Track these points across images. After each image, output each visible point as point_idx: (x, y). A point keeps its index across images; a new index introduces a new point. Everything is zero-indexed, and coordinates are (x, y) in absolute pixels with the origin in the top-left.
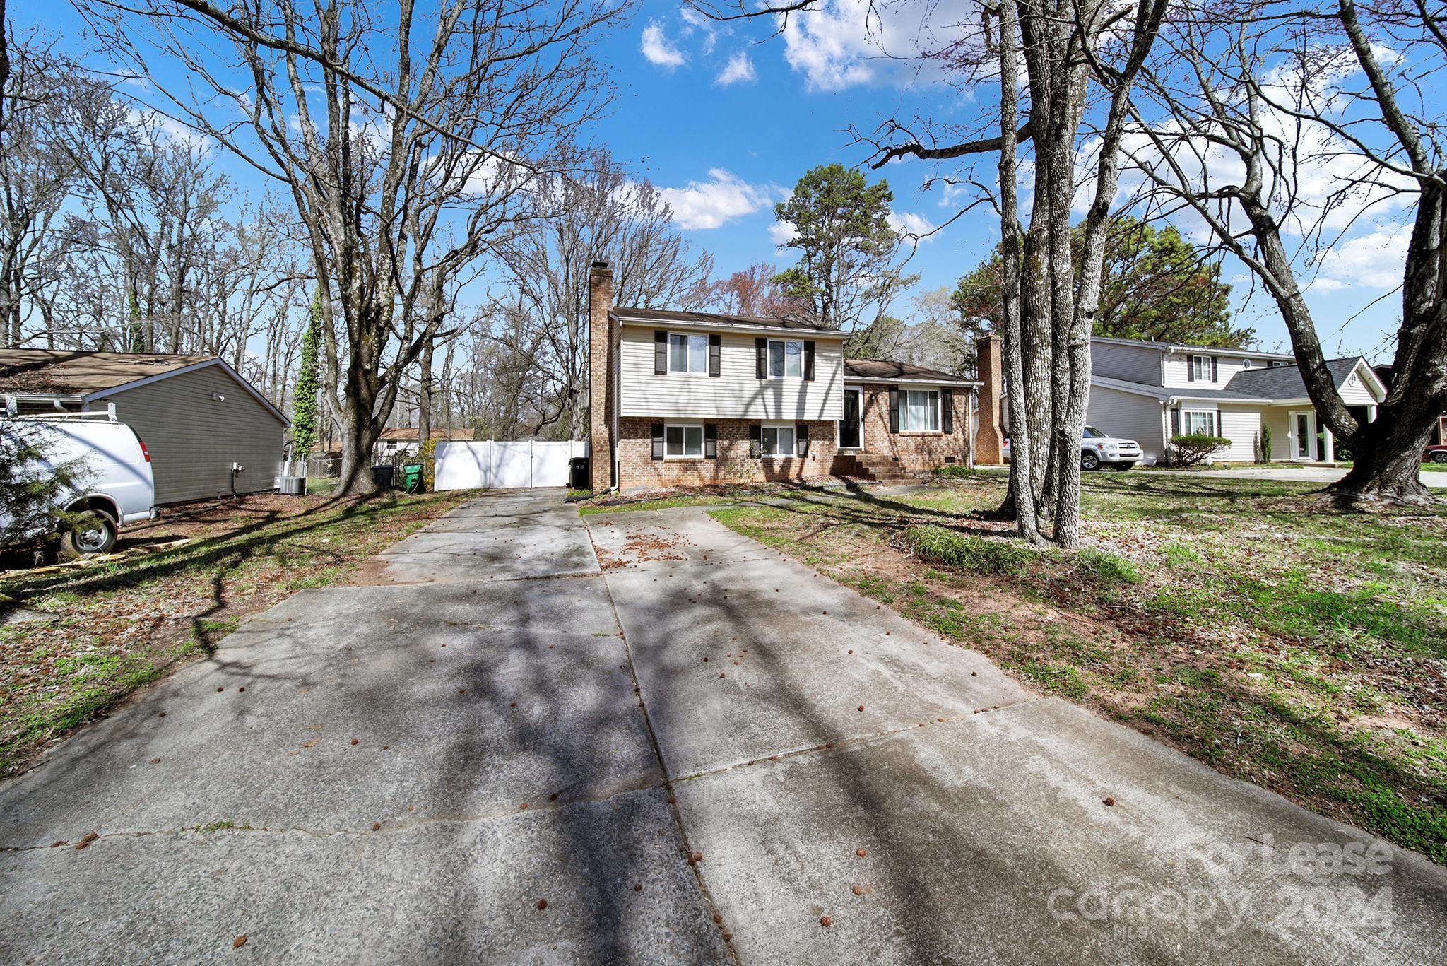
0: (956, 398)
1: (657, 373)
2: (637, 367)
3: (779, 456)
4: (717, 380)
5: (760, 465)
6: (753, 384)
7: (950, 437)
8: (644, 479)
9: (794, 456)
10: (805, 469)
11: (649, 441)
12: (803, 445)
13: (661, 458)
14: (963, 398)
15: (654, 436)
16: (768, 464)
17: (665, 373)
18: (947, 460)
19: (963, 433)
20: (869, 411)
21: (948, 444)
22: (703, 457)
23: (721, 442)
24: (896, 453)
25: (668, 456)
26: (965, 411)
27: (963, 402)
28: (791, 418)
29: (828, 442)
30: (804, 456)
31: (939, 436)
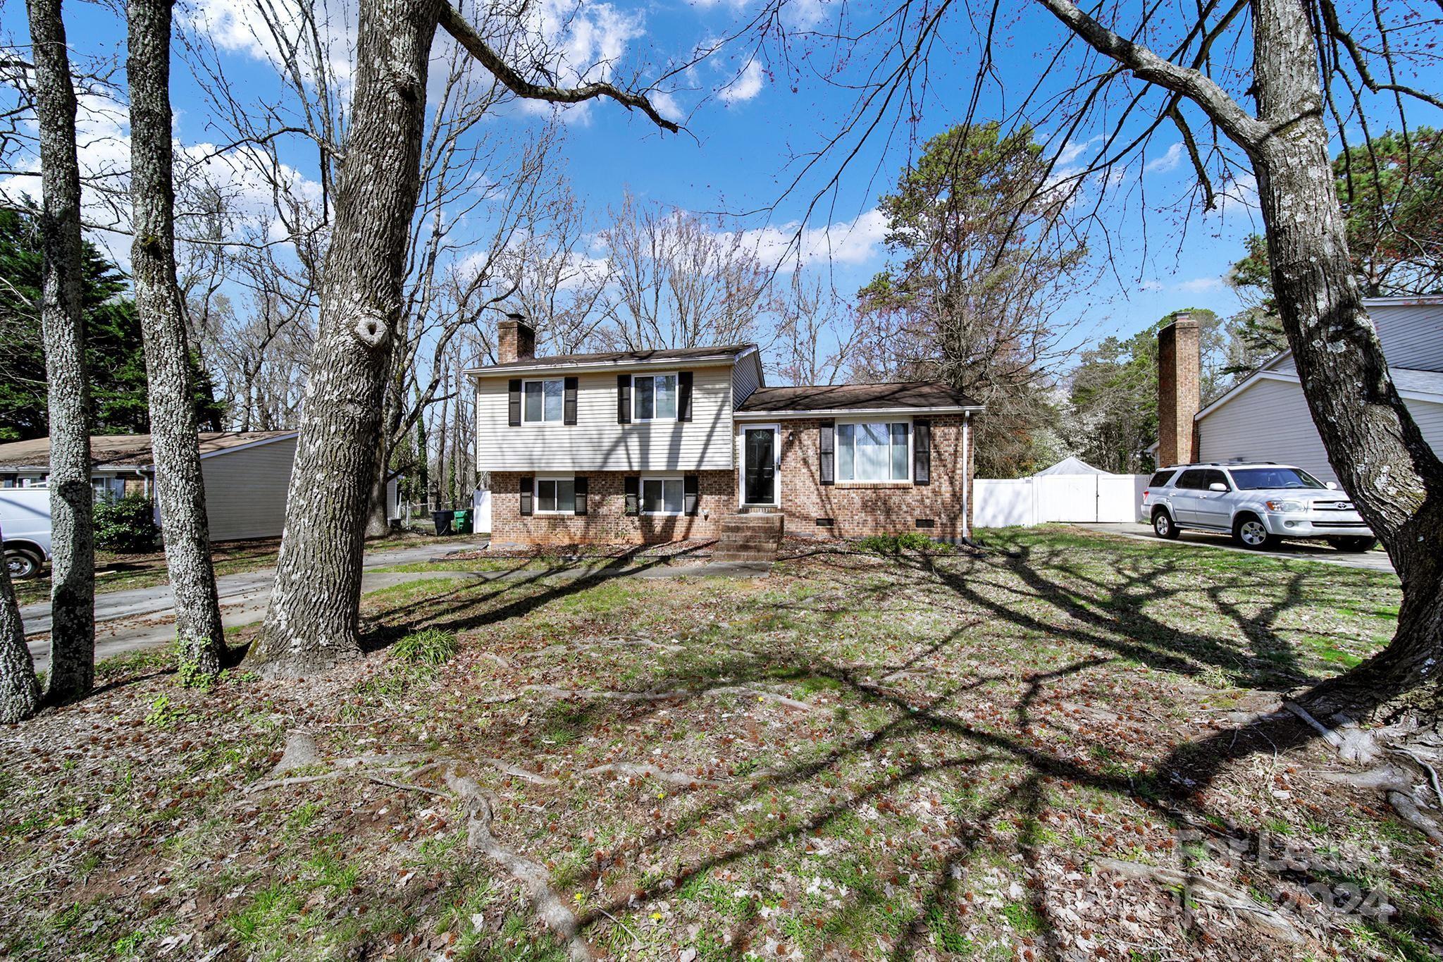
0: (938, 432)
1: (511, 424)
2: (492, 419)
3: (661, 515)
4: (574, 428)
5: (637, 523)
6: (614, 430)
7: (926, 491)
8: (513, 535)
9: (682, 514)
10: (693, 530)
11: (518, 495)
12: (691, 500)
13: (530, 514)
14: (953, 430)
15: (523, 490)
16: (647, 523)
17: (519, 424)
18: (920, 523)
19: (952, 483)
20: (789, 454)
21: (922, 500)
22: (572, 512)
23: (590, 496)
24: (830, 513)
25: (537, 512)
26: (956, 451)
27: (953, 437)
28: (664, 468)
29: (725, 498)
30: (693, 513)
31: (905, 489)
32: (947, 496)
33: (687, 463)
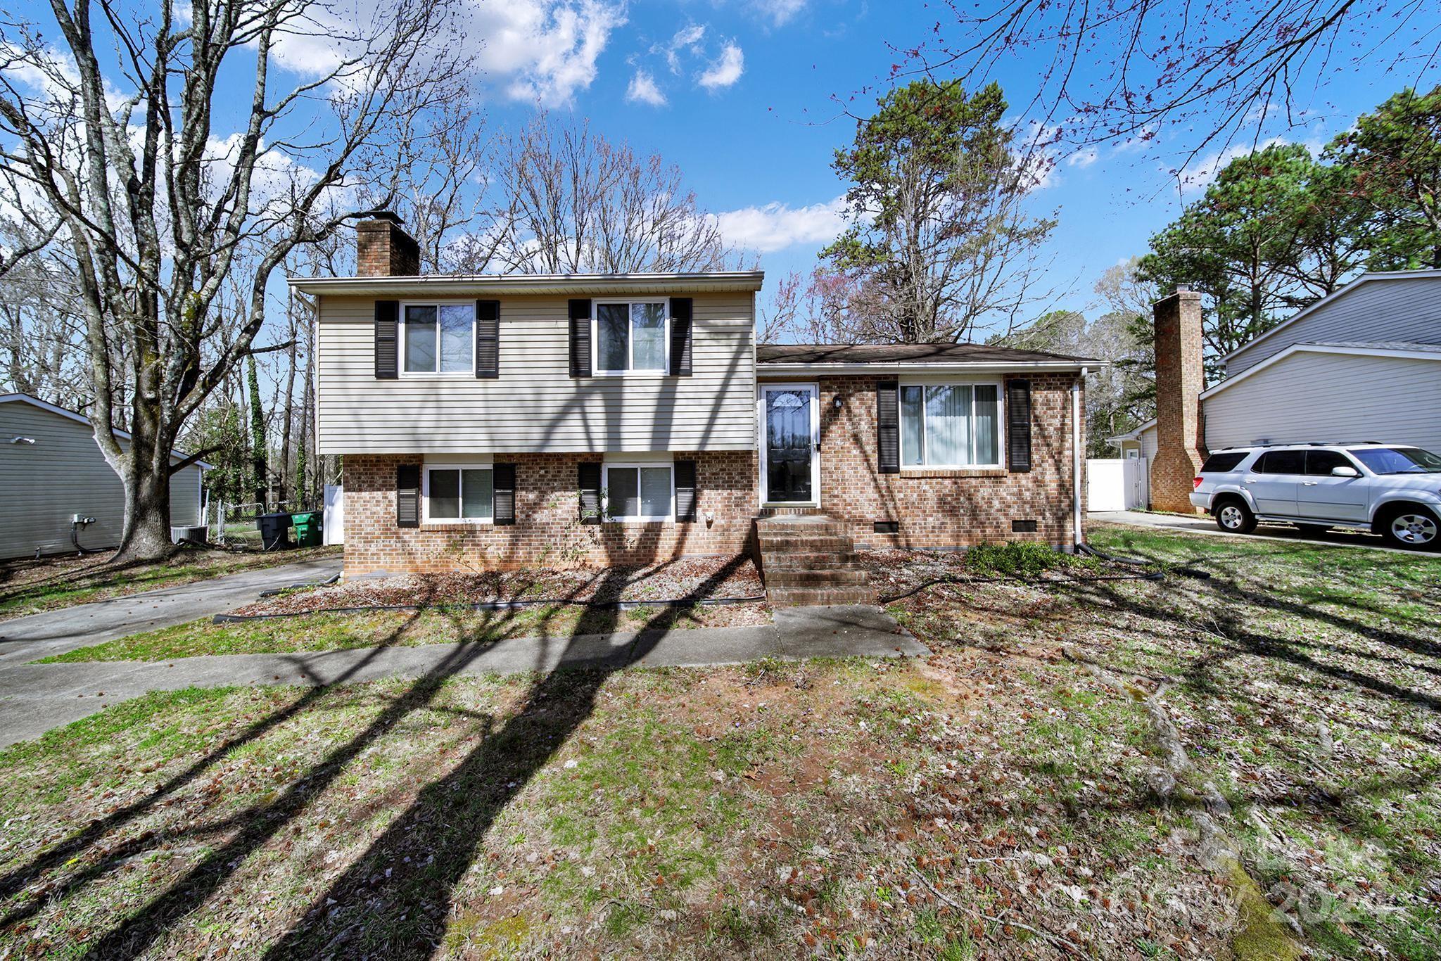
0: (1039, 396)
1: (379, 376)
2: (342, 369)
3: (635, 521)
4: (492, 383)
5: (599, 535)
6: (563, 387)
7: (1025, 479)
8: (384, 561)
9: (670, 519)
10: (689, 543)
11: (392, 495)
12: (686, 497)
13: (415, 524)
14: (1057, 396)
15: (400, 486)
16: (614, 535)
17: (394, 376)
18: (1017, 525)
19: (1058, 469)
20: (833, 428)
21: (1020, 494)
22: (490, 520)
23: (521, 494)
24: (893, 512)
25: (427, 520)
26: (1063, 424)
27: (1059, 404)
28: (646, 449)
29: (739, 493)
30: (688, 518)
31: (997, 477)
32: (1052, 487)
33: (684, 439)
